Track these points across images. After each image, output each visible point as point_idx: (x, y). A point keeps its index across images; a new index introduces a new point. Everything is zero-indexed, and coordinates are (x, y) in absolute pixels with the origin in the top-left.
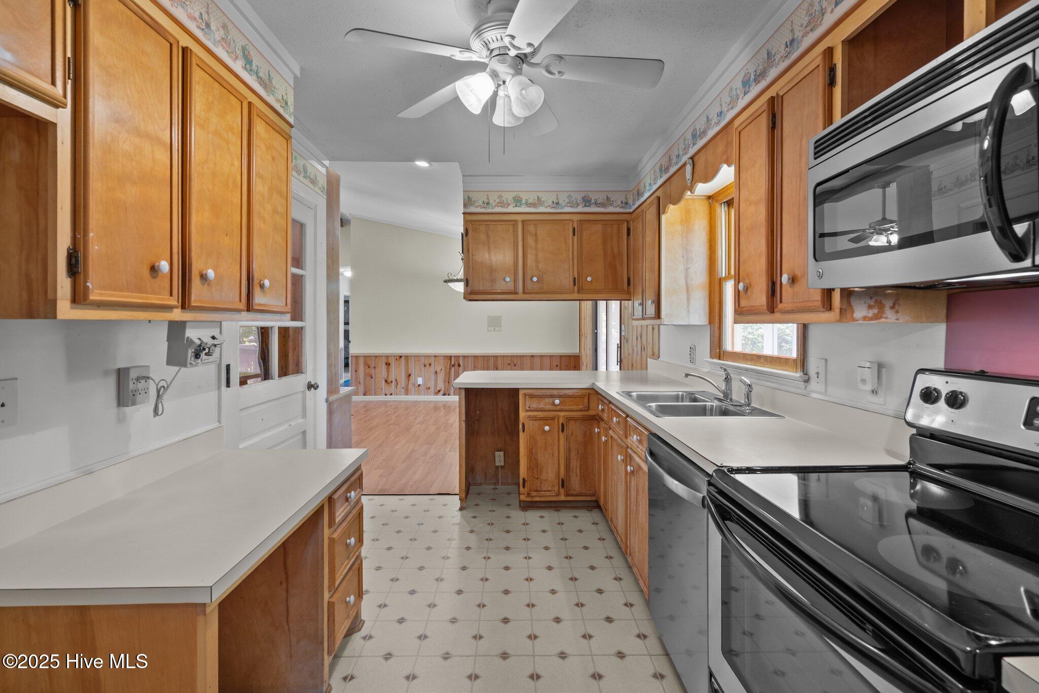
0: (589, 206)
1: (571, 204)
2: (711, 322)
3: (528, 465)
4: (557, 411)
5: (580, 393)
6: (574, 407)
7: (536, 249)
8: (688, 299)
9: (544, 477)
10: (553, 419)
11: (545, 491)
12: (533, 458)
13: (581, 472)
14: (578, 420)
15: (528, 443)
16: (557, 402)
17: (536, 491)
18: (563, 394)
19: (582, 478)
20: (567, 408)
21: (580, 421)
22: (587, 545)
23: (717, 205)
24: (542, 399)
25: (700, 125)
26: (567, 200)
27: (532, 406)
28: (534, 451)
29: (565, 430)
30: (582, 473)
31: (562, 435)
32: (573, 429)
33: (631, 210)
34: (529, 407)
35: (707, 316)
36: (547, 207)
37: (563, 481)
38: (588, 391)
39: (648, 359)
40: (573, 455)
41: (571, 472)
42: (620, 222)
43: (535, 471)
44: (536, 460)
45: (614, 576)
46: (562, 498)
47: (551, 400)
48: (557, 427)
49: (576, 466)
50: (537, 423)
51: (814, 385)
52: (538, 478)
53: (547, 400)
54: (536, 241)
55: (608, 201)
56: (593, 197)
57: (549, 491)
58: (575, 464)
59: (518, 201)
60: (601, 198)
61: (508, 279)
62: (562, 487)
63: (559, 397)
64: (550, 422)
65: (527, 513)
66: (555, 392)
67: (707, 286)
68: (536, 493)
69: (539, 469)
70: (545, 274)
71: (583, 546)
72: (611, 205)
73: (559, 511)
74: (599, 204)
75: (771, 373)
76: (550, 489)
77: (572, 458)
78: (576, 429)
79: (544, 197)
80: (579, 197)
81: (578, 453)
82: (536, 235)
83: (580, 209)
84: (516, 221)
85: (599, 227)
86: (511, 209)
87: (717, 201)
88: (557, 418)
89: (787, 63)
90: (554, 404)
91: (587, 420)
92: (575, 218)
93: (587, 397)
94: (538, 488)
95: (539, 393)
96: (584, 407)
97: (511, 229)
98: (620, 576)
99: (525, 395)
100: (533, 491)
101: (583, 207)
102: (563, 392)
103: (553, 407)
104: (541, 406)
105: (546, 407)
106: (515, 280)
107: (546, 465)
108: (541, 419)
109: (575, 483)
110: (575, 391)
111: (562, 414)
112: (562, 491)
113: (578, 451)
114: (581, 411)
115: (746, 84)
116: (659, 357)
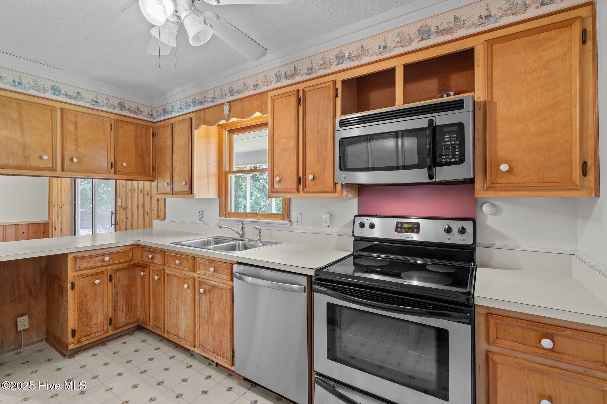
0: (124, 110)
1: (108, 105)
2: (219, 196)
3: (78, 316)
4: (107, 265)
5: (126, 249)
6: (121, 261)
7: (76, 135)
8: (208, 183)
9: (94, 321)
10: (102, 273)
11: (95, 333)
12: (83, 310)
13: (126, 308)
14: (124, 269)
15: (79, 298)
16: (107, 258)
17: (86, 336)
18: (112, 252)
19: (128, 312)
20: (115, 262)
21: (126, 269)
22: (151, 357)
23: (224, 131)
24: (92, 258)
25: (238, 86)
26: (105, 102)
27: (82, 266)
28: (84, 304)
29: (113, 280)
30: (128, 308)
31: (110, 284)
32: (120, 277)
33: (155, 121)
34: (79, 268)
35: (218, 193)
36: (86, 102)
37: (111, 320)
38: (132, 247)
39: (154, 221)
40: (120, 296)
41: (118, 310)
42: (147, 127)
43: (85, 320)
44: (86, 310)
45: (185, 367)
46: (111, 333)
47: (100, 258)
48: (106, 279)
49: (123, 304)
50: (87, 280)
51: (294, 226)
52: (88, 325)
53: (97, 259)
54: (76, 128)
55: (138, 111)
56: (128, 105)
57: (99, 332)
58: (122, 304)
59: (56, 90)
60: (134, 107)
61: (45, 157)
62: (110, 325)
63: (108, 254)
64: (99, 276)
65: (75, 358)
66: (104, 251)
67: (217, 175)
68: (86, 338)
69: (89, 317)
70: (85, 156)
71: (148, 359)
72: (141, 113)
73: (106, 345)
74: (132, 111)
75: (267, 222)
76: (99, 330)
77: (119, 299)
78: (123, 277)
79: (84, 94)
80: (116, 102)
81: (124, 294)
82: (76, 123)
83: (116, 111)
84: (55, 107)
85: (132, 128)
86: (48, 95)
87: (224, 128)
88: (106, 272)
89: (308, 77)
90: (104, 261)
91: (131, 268)
92: (113, 117)
93: (131, 251)
94: (89, 333)
95: (89, 254)
96: (129, 259)
97: (49, 113)
98: (189, 364)
99: (75, 258)
100: (83, 337)
101: (119, 110)
102: (111, 250)
103: (103, 263)
104: (91, 264)
105: (95, 264)
106: (53, 159)
107: (96, 311)
108: (91, 275)
109: (122, 318)
110: (123, 248)
111: (110, 267)
112: (110, 328)
113: (124, 293)
114: (127, 262)
115: (278, 77)
116: (165, 218)
